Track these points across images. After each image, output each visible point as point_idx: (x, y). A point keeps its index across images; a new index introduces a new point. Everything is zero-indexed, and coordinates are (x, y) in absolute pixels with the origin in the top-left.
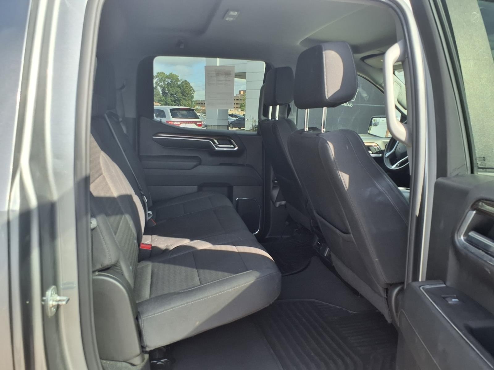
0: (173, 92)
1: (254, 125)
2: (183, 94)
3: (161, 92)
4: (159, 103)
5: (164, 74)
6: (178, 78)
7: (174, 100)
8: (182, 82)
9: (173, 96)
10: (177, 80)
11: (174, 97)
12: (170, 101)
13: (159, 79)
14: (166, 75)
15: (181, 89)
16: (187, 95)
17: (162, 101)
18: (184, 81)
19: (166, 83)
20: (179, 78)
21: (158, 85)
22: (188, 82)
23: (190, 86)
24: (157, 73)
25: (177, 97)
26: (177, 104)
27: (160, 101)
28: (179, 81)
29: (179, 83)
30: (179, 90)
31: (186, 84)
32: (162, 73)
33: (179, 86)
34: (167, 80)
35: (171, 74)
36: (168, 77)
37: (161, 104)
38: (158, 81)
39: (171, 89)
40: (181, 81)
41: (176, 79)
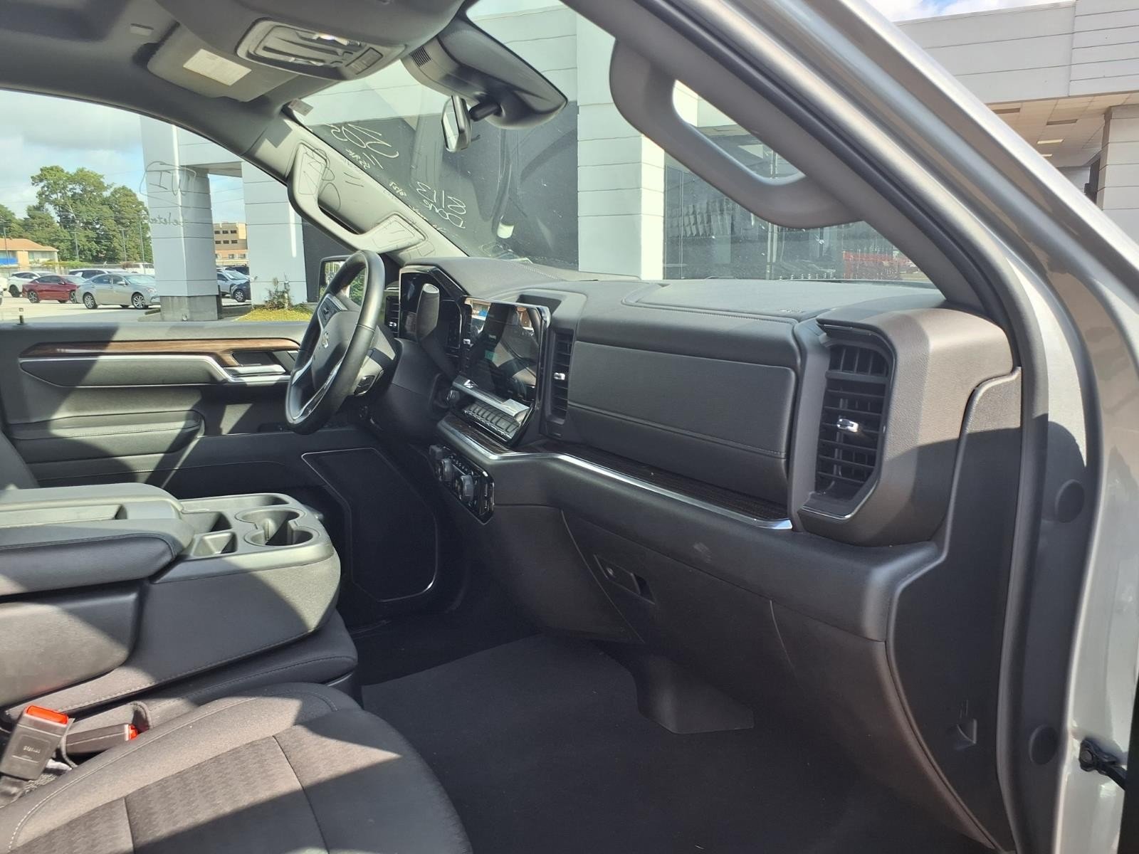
0: (91, 218)
1: (273, 291)
2: (118, 221)
3: (58, 219)
4: (53, 246)
5: (62, 171)
6: (102, 180)
7: (95, 236)
8: (116, 191)
9: (90, 227)
10: (100, 186)
11: (94, 229)
12: (84, 239)
13: (49, 184)
14: (67, 173)
15: (111, 208)
16: (131, 222)
17: (62, 241)
18: (119, 189)
19: (70, 194)
20: (106, 182)
21: (47, 199)
22: (130, 191)
23: (137, 199)
24: (41, 170)
25: (103, 230)
26: (105, 246)
27: (55, 240)
28: (105, 189)
29: (106, 194)
30: (105, 208)
31: (127, 195)
32: (56, 167)
33: (105, 202)
34: (71, 186)
35: (82, 170)
36: (72, 179)
37: (57, 248)
38: (46, 189)
39: (83, 208)
40: (112, 190)
41: (95, 183)
